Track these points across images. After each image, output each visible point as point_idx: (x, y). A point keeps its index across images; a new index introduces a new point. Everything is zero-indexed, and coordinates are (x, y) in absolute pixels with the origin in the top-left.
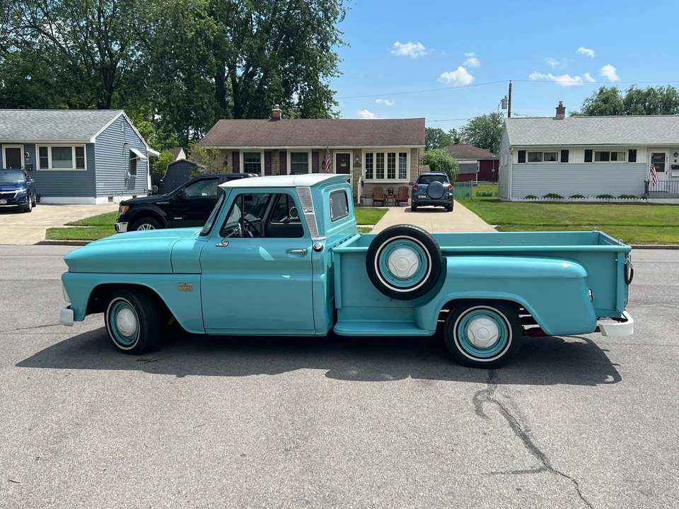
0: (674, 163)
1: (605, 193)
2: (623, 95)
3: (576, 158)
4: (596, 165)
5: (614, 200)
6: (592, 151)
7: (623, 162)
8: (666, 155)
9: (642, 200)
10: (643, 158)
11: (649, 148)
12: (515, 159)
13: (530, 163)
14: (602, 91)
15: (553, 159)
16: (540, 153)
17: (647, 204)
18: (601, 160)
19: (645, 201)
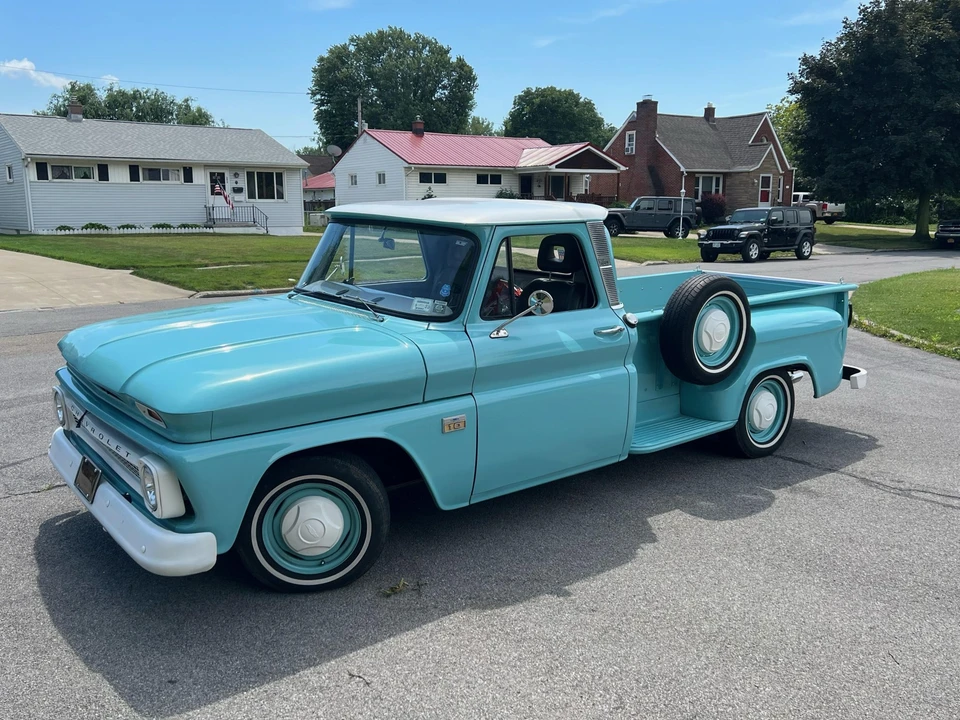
0: (235, 186)
1: (162, 222)
2: (102, 95)
3: (119, 176)
4: (145, 185)
5: (172, 231)
6: (137, 166)
7: (178, 182)
8: (226, 176)
9: (208, 230)
10: (201, 178)
11: (206, 166)
12: (32, 174)
13: (55, 180)
14: (73, 87)
15: (86, 177)
16: (68, 167)
17: (214, 234)
18: (150, 179)
19: (211, 231)
